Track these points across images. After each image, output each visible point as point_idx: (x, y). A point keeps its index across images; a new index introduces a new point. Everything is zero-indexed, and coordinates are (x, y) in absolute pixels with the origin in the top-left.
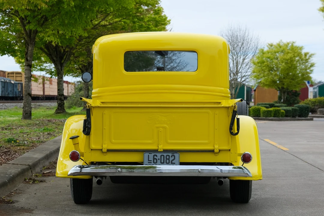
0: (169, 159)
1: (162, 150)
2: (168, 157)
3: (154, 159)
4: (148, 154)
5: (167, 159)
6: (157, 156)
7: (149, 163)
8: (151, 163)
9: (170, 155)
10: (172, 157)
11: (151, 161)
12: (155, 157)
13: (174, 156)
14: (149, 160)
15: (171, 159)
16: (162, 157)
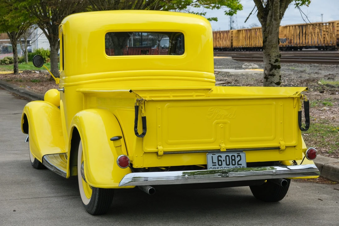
0: (235, 160)
1: (225, 150)
2: (233, 158)
3: (219, 160)
4: (212, 155)
5: (232, 160)
6: (221, 157)
7: (213, 165)
8: (216, 165)
9: (236, 155)
10: (237, 157)
11: (215, 163)
12: (220, 158)
13: (240, 156)
14: (213, 163)
15: (237, 159)
16: (227, 158)
